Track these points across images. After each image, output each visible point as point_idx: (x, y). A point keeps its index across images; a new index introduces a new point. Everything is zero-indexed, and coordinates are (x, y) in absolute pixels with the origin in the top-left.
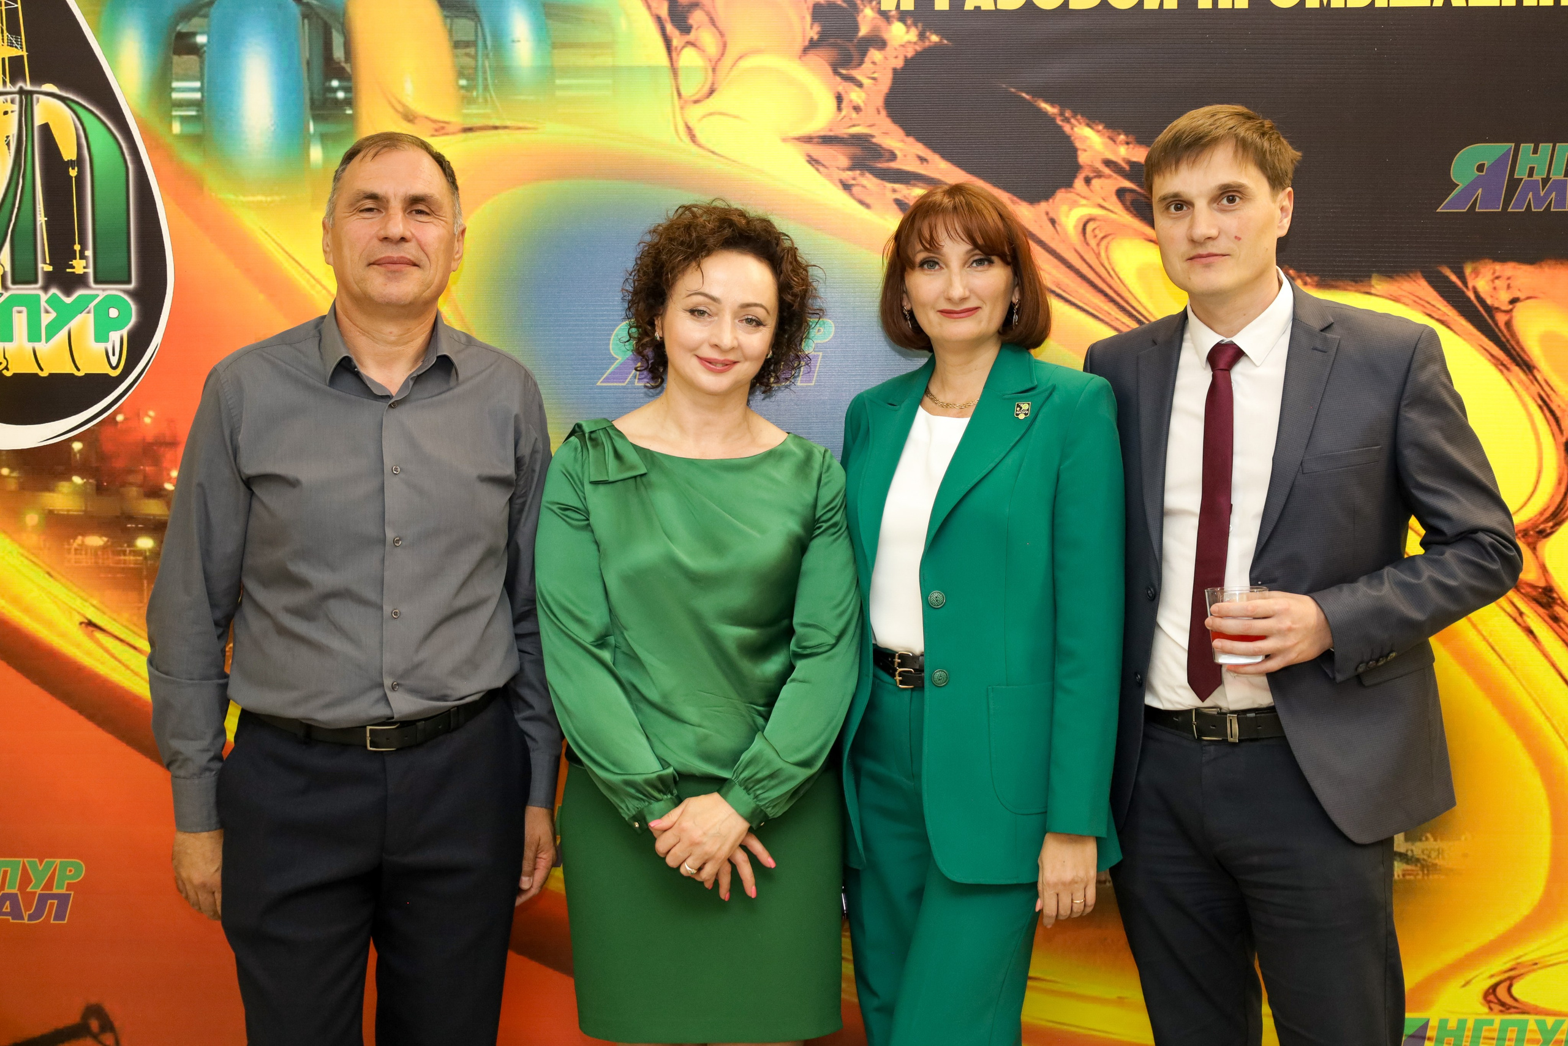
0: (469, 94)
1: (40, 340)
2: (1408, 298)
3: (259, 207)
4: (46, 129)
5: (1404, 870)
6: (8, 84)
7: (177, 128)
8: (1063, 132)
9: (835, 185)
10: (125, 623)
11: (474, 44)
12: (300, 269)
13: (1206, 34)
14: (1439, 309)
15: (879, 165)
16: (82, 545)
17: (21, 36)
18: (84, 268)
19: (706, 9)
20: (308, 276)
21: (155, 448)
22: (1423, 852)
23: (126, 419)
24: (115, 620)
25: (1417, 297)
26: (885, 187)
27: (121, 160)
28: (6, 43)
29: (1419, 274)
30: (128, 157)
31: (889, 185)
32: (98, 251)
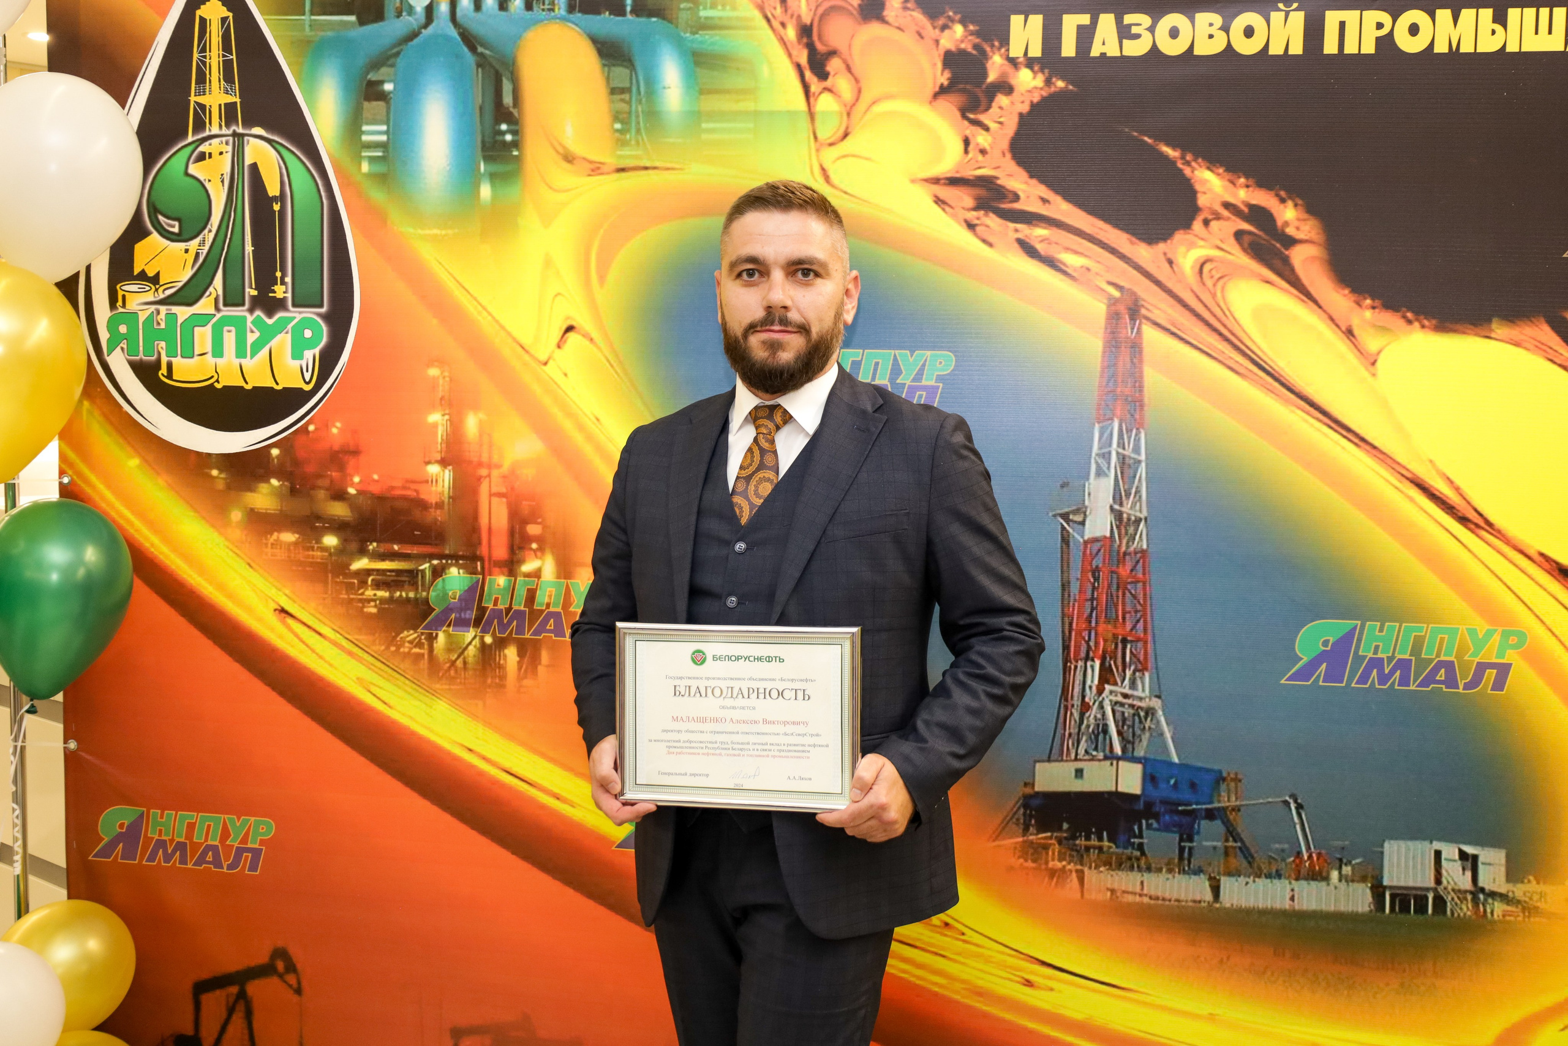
0: (623, 137)
1: (245, 357)
2: (1530, 342)
3: (434, 239)
4: (254, 167)
5: (1504, 911)
6: (224, 127)
7: (365, 167)
8: (1184, 175)
9: (959, 223)
10: (313, 612)
11: (628, 90)
12: (469, 296)
13: (1332, 79)
14: (1561, 354)
15: (1003, 206)
16: (277, 540)
17: (235, 84)
18: (284, 292)
19: (843, 57)
20: (476, 303)
21: (341, 455)
22: (1524, 894)
23: (316, 429)
24: (303, 608)
25: (1539, 342)
26: (1008, 227)
27: (317, 196)
28: (222, 91)
29: (1542, 320)
30: (323, 194)
31: (1012, 225)
32: (297, 278)
